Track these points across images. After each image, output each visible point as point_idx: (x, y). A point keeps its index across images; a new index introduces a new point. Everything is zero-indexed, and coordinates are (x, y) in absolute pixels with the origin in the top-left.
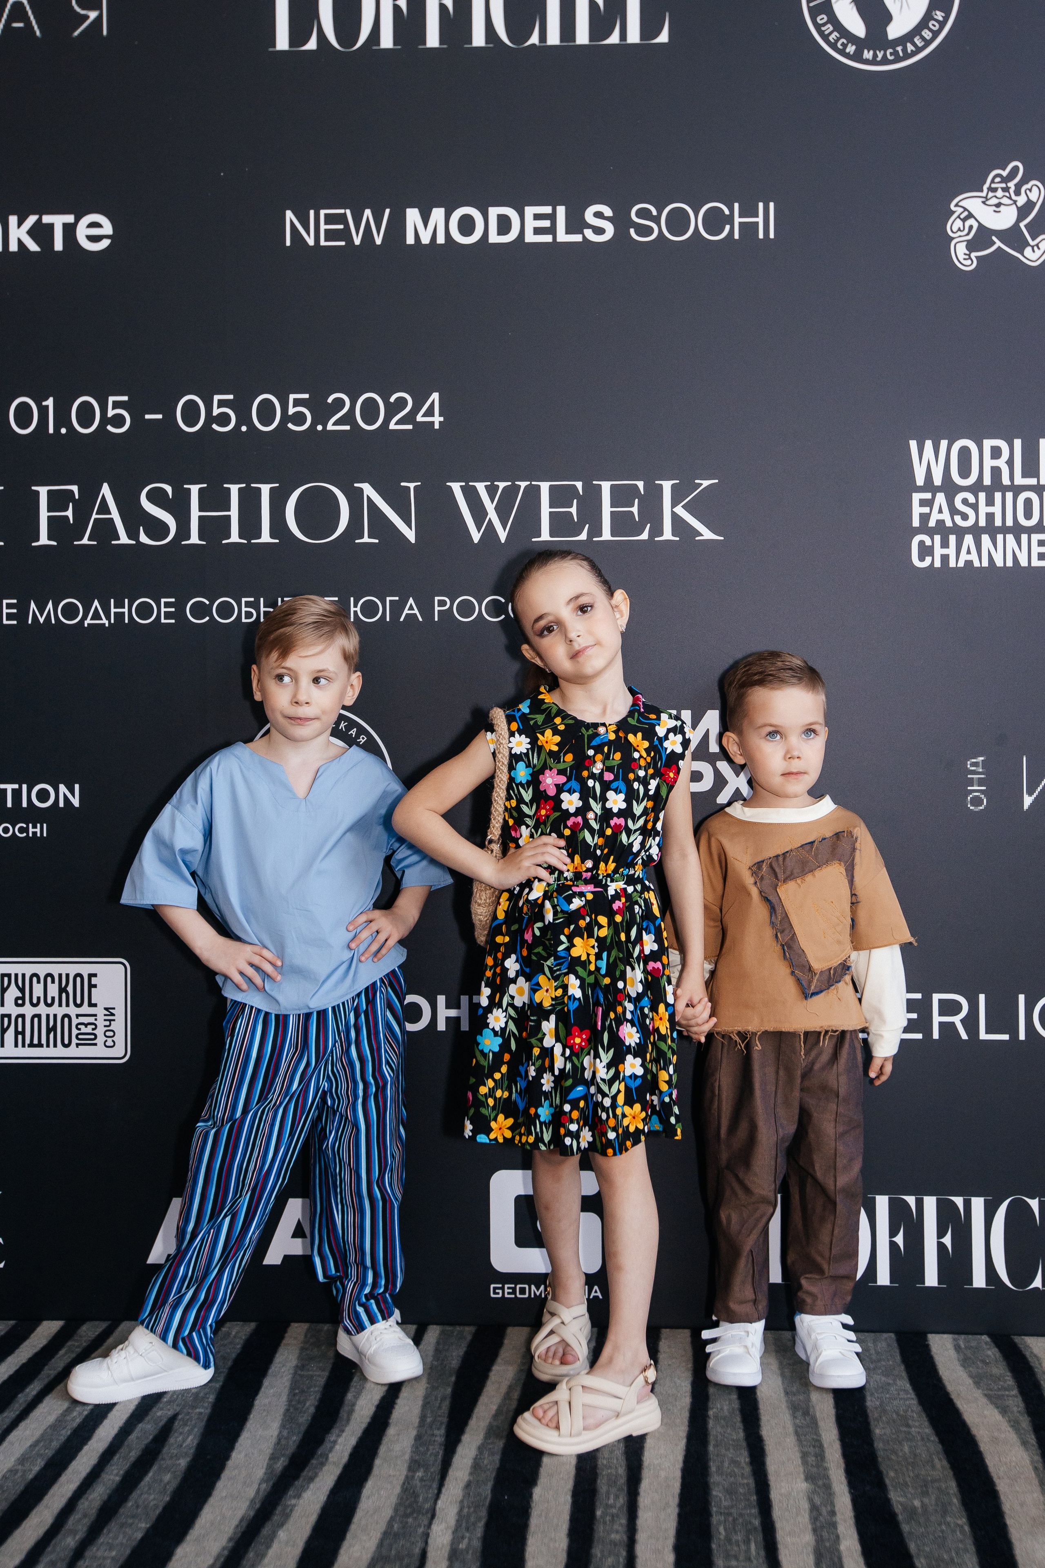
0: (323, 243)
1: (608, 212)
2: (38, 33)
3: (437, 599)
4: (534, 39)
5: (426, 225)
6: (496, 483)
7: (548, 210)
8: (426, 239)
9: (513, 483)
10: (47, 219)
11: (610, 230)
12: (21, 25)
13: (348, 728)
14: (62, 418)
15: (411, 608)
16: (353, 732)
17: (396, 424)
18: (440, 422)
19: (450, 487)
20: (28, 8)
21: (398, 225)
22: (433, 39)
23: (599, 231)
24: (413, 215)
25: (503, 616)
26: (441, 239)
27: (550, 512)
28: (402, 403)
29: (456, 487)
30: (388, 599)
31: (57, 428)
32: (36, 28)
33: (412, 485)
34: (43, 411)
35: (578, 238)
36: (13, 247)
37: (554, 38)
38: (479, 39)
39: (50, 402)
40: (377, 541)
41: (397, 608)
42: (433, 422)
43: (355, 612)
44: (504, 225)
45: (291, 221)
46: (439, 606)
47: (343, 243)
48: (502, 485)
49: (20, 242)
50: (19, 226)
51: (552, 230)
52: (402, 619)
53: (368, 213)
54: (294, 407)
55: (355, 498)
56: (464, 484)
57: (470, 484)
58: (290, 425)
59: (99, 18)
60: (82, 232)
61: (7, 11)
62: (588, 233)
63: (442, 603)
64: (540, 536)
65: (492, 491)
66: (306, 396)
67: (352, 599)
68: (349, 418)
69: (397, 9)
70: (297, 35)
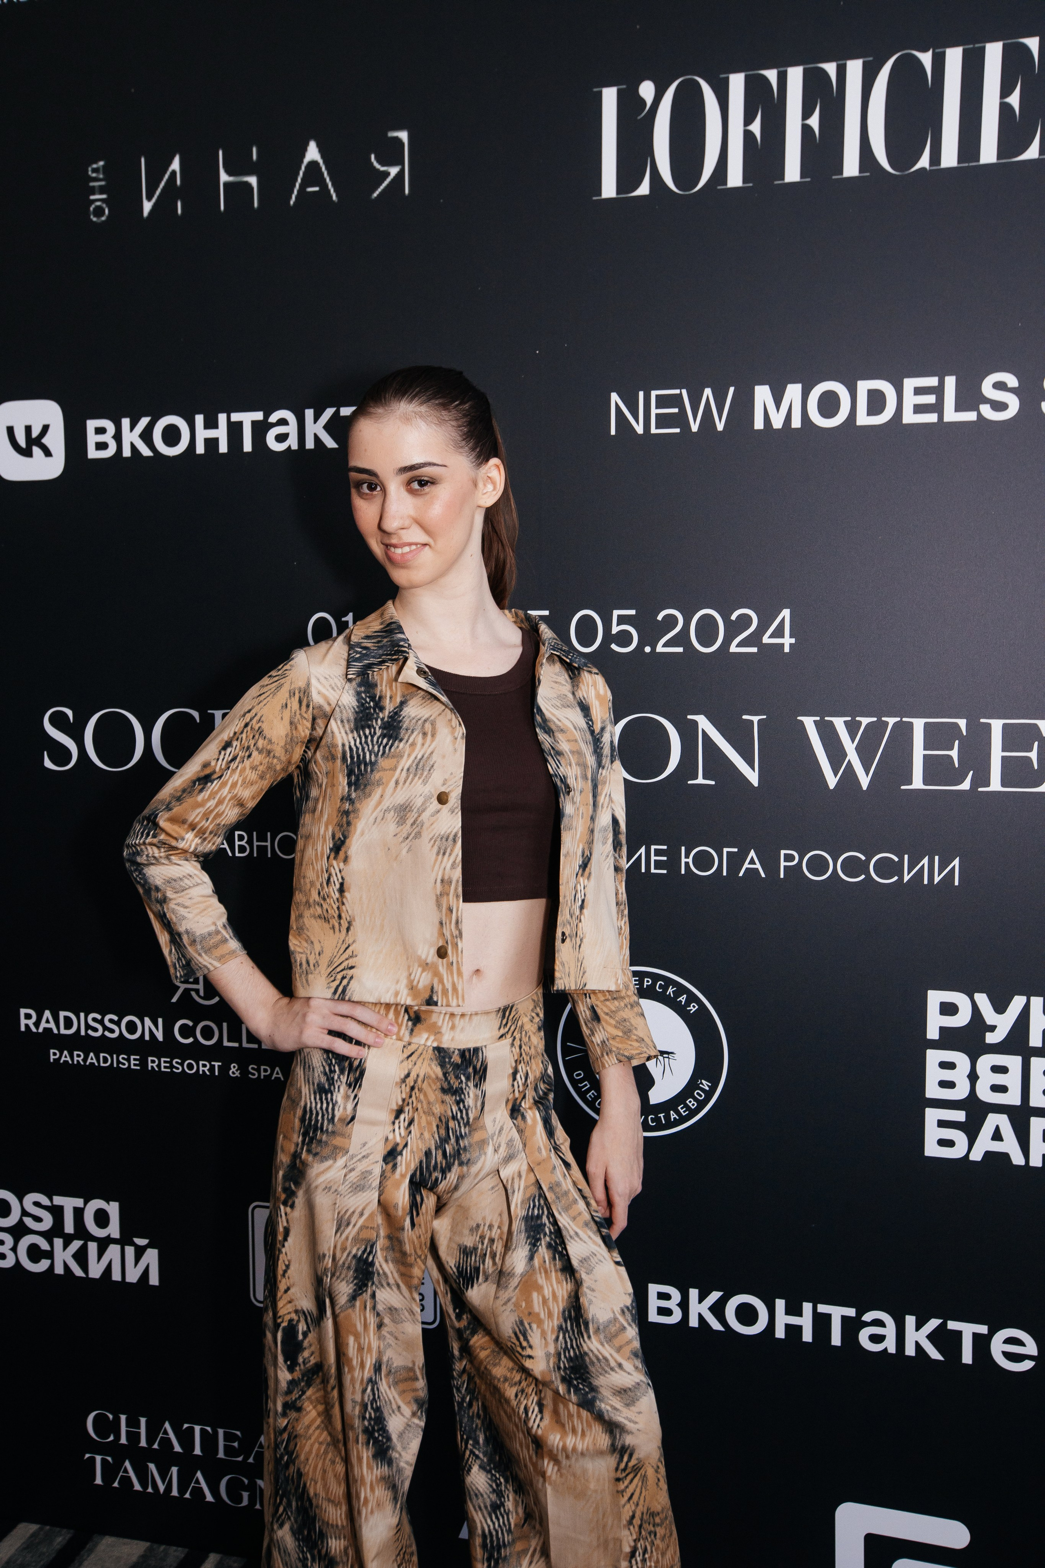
0: (654, 430)
1: (1012, 381)
2: (334, 198)
3: (783, 852)
4: (924, 162)
5: (778, 404)
6: (858, 719)
7: (933, 381)
8: (777, 422)
9: (879, 719)
10: (345, 411)
11: (1014, 404)
12: (317, 189)
13: (677, 994)
15: (752, 862)
16: (683, 999)
17: (738, 646)
18: (791, 644)
19: (802, 722)
20: (323, 169)
21: (744, 404)
22: (792, 172)
23: (1000, 406)
24: (762, 394)
25: (863, 877)
27: (924, 756)
28: (745, 621)
29: (809, 722)
30: (725, 850)
32: (332, 191)
33: (755, 719)
35: (971, 416)
36: (310, 444)
37: (950, 158)
38: (851, 167)
40: (713, 783)
41: (736, 861)
42: (783, 644)
43: (687, 864)
44: (876, 402)
45: (616, 404)
46: (785, 861)
47: (678, 430)
48: (865, 721)
49: (317, 438)
50: (315, 421)
51: (938, 407)
52: (741, 874)
53: (708, 392)
54: (617, 625)
55: (688, 732)
56: (818, 718)
57: (826, 718)
58: (614, 647)
59: (401, 174)
61: (301, 173)
62: (986, 410)
63: (789, 858)
64: (911, 784)
65: (852, 728)
66: (632, 612)
67: (683, 848)
68: (682, 638)
69: (748, 136)
70: (628, 179)
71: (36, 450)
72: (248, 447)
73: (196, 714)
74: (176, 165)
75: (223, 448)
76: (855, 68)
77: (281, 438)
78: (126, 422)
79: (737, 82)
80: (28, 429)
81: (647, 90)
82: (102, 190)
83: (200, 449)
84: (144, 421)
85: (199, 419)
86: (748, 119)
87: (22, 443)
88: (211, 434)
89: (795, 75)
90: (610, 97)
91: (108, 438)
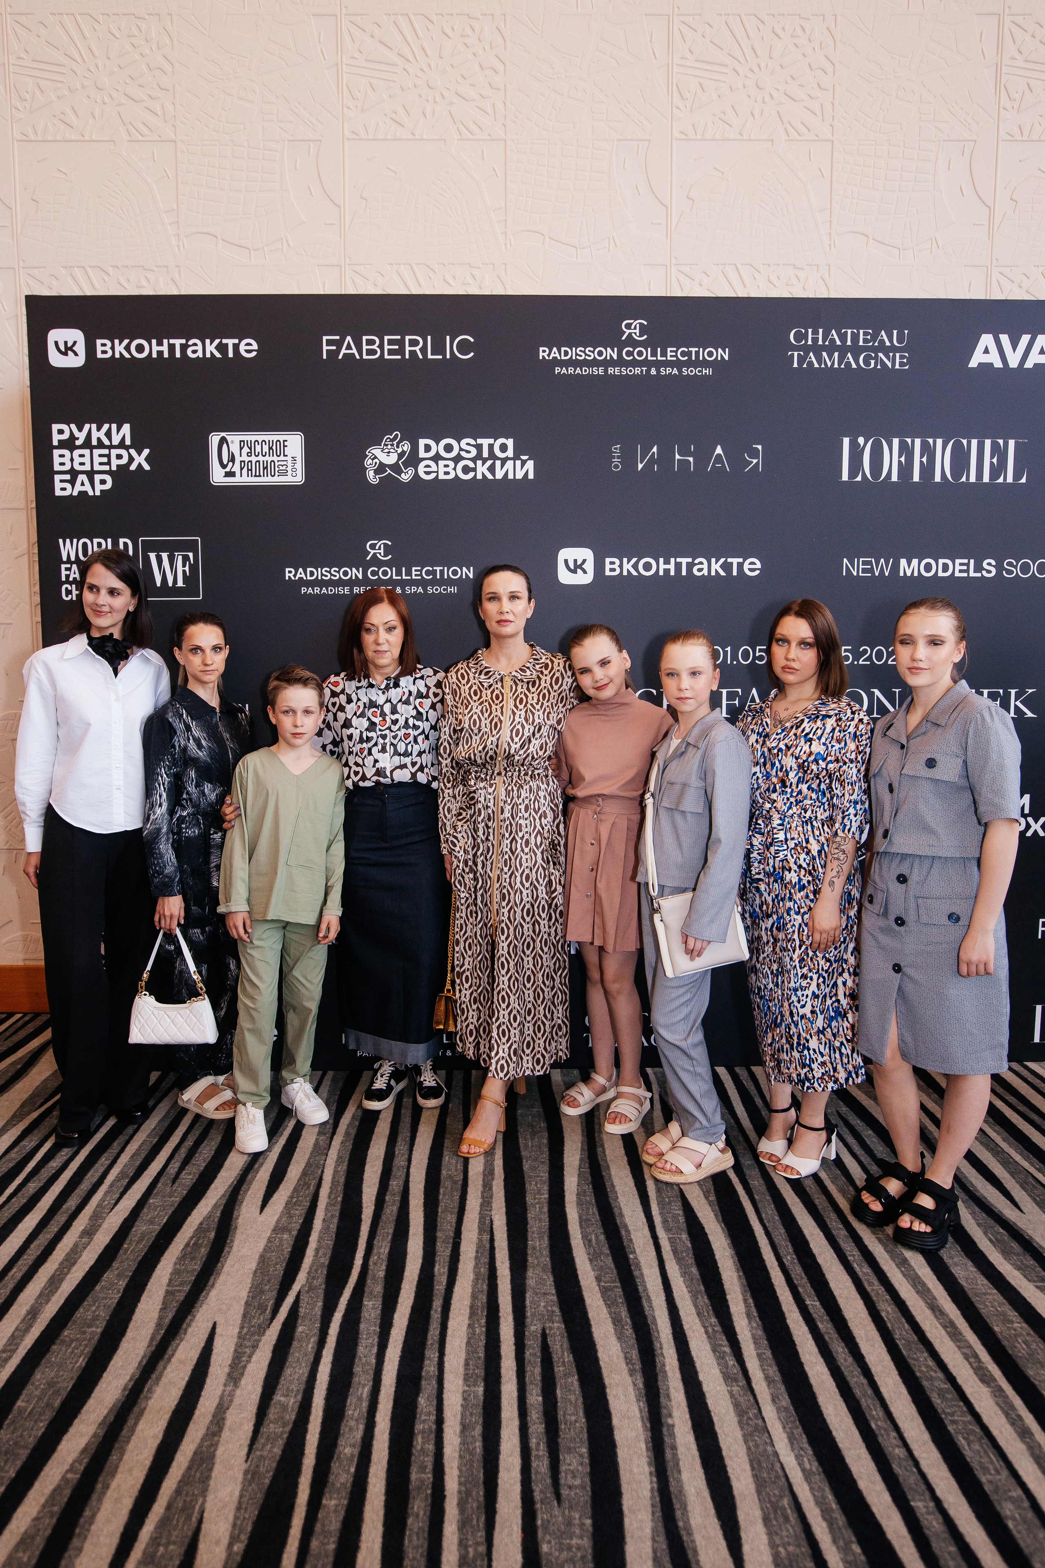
0: (861, 574)
1: (994, 563)
2: (728, 469)
4: (964, 479)
5: (909, 566)
7: (966, 561)
8: (909, 574)
10: (729, 560)
11: (994, 571)
12: (720, 465)
14: (734, 656)
20: (724, 458)
21: (896, 567)
22: (916, 478)
23: (989, 572)
24: (903, 562)
26: (916, 574)
31: (732, 661)
32: (727, 467)
33: (897, 691)
34: (725, 653)
36: (713, 573)
37: (973, 479)
38: (938, 478)
39: (729, 649)
44: (946, 567)
45: (847, 563)
47: (870, 574)
49: (717, 571)
50: (717, 563)
51: (968, 571)
53: (883, 561)
55: (871, 696)
59: (758, 463)
60: (746, 567)
61: (713, 458)
68: (869, 659)
69: (900, 462)
70: (853, 473)
71: (579, 571)
72: (684, 573)
73: (654, 692)
74: (655, 449)
75: (672, 573)
76: (939, 442)
77: (700, 570)
78: (625, 560)
79: (896, 442)
80: (575, 561)
81: (861, 440)
82: (618, 457)
83: (661, 573)
84: (634, 560)
85: (661, 560)
86: (900, 456)
87: (572, 566)
88: (667, 567)
89: (918, 442)
90: (846, 441)
91: (616, 566)
